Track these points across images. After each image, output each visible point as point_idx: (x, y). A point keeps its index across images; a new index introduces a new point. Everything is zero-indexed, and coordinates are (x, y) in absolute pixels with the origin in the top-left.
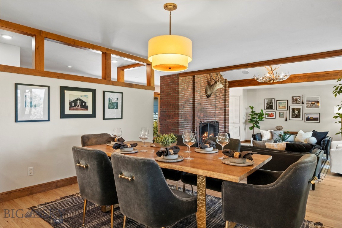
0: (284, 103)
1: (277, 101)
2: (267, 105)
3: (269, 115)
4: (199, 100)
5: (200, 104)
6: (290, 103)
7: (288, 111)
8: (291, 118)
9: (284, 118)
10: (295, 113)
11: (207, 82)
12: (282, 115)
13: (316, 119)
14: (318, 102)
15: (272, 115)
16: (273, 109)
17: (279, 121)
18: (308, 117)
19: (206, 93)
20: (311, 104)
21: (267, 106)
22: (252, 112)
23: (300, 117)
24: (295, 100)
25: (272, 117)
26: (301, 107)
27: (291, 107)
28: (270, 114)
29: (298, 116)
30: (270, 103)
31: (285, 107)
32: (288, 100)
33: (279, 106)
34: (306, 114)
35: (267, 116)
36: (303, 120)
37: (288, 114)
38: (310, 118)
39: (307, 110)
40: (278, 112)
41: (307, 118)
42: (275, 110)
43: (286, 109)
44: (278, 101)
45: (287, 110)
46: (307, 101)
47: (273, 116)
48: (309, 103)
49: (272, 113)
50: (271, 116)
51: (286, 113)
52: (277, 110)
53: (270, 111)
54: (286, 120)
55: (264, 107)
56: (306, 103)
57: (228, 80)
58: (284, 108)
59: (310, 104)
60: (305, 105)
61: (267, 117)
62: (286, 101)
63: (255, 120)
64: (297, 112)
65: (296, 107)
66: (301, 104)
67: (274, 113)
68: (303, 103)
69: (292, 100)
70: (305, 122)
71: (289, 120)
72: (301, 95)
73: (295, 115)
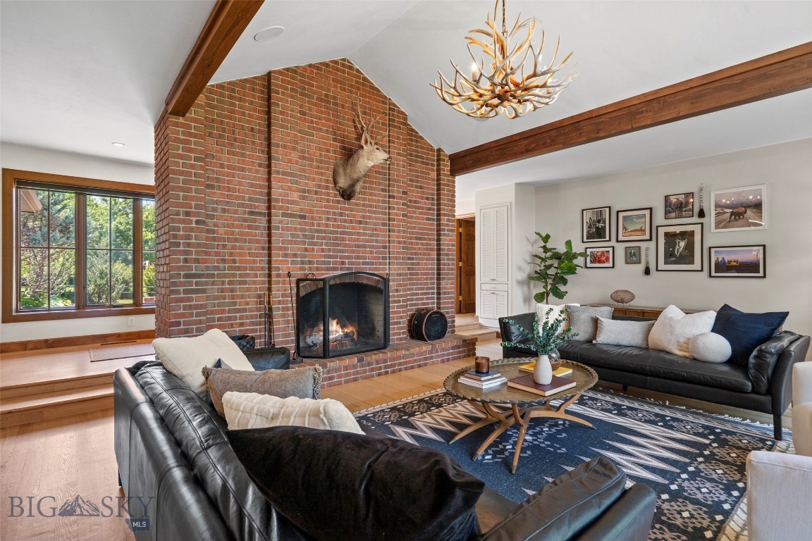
0: (642, 218)
1: (618, 212)
2: (590, 227)
3: (596, 259)
4: (293, 202)
5: (304, 217)
6: (659, 218)
7: (653, 244)
8: (662, 266)
9: (642, 267)
10: (677, 247)
11: (344, 148)
12: (633, 256)
13: (750, 268)
14: (758, 206)
15: (604, 258)
16: (607, 238)
17: (624, 277)
18: (720, 260)
19: (335, 183)
20: (732, 213)
21: (588, 232)
22: (546, 249)
23: (692, 262)
24: (676, 207)
25: (604, 262)
26: (697, 229)
27: (662, 231)
28: (599, 254)
29: (687, 257)
30: (599, 221)
31: (642, 230)
32: (651, 209)
33: (624, 228)
34: (713, 250)
35: (588, 259)
36: (702, 270)
37: (653, 251)
38: (730, 262)
39: (717, 238)
40: (620, 249)
41: (717, 264)
42: (613, 243)
43: (647, 237)
44: (621, 215)
45: (651, 240)
46: (717, 206)
47: (607, 259)
48: (725, 213)
49: (603, 252)
50: (600, 262)
51: (647, 249)
52: (618, 241)
53: (598, 246)
54: (647, 272)
55: (580, 235)
56: (713, 213)
57: (449, 151)
58: (640, 233)
59: (729, 215)
60: (711, 219)
61: (589, 265)
62: (647, 212)
63: (552, 271)
64: (682, 244)
65: (678, 230)
66: (695, 219)
67: (611, 250)
68: (702, 214)
69: (666, 206)
70: (710, 276)
71: (657, 270)
72: (694, 190)
73: (675, 256)
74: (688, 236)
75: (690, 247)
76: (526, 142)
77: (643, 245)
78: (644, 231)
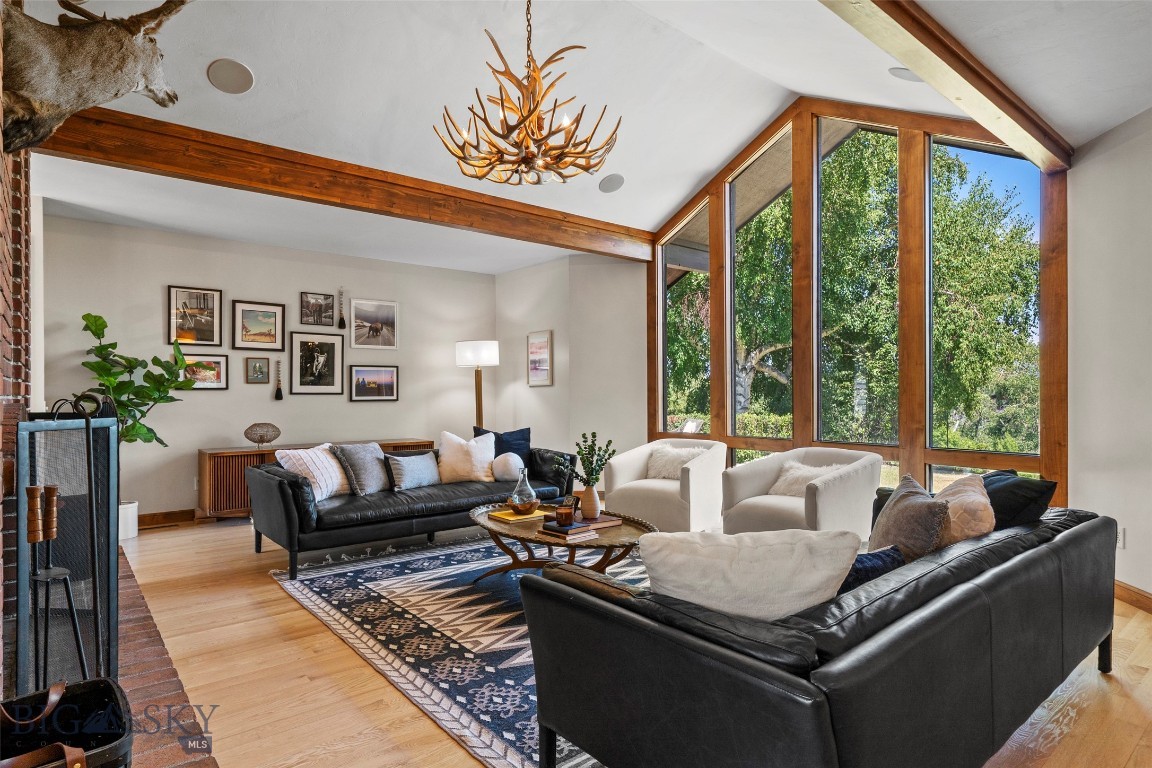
0: (270, 317)
1: (234, 302)
2: (183, 318)
3: (195, 374)
6: (294, 322)
7: (284, 357)
8: (297, 388)
9: (270, 388)
10: (316, 363)
13: (384, 391)
14: (390, 323)
15: (210, 374)
16: (216, 341)
17: (243, 401)
18: (361, 380)
20: (371, 328)
21: (179, 327)
22: (102, 351)
23: (332, 383)
24: (317, 311)
25: (210, 380)
26: (337, 341)
27: (298, 339)
29: (324, 378)
30: (201, 312)
31: (271, 335)
32: (283, 306)
33: (244, 327)
34: (354, 369)
36: (342, 393)
37: (285, 366)
38: (369, 383)
39: (356, 354)
40: (237, 360)
41: (358, 386)
42: (225, 349)
43: (278, 345)
44: (240, 307)
45: (283, 350)
46: (357, 317)
47: (216, 375)
48: (364, 326)
49: (209, 364)
50: (202, 379)
51: (278, 363)
52: (234, 347)
53: (197, 353)
54: (278, 396)
56: (353, 324)
58: (268, 339)
59: (367, 329)
60: (351, 332)
62: (278, 310)
64: (322, 359)
65: (317, 339)
66: (336, 329)
67: (222, 360)
68: (342, 324)
69: (302, 307)
70: (351, 400)
71: (291, 393)
72: (334, 293)
73: (312, 374)
74: (327, 349)
75: (330, 363)
76: (273, 166)
77: (273, 357)
78: (275, 336)
